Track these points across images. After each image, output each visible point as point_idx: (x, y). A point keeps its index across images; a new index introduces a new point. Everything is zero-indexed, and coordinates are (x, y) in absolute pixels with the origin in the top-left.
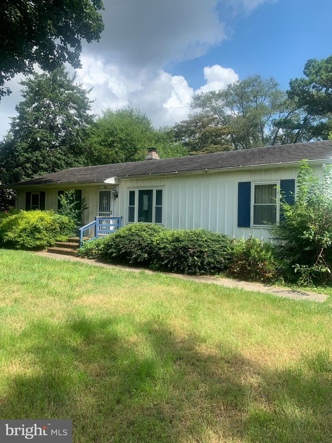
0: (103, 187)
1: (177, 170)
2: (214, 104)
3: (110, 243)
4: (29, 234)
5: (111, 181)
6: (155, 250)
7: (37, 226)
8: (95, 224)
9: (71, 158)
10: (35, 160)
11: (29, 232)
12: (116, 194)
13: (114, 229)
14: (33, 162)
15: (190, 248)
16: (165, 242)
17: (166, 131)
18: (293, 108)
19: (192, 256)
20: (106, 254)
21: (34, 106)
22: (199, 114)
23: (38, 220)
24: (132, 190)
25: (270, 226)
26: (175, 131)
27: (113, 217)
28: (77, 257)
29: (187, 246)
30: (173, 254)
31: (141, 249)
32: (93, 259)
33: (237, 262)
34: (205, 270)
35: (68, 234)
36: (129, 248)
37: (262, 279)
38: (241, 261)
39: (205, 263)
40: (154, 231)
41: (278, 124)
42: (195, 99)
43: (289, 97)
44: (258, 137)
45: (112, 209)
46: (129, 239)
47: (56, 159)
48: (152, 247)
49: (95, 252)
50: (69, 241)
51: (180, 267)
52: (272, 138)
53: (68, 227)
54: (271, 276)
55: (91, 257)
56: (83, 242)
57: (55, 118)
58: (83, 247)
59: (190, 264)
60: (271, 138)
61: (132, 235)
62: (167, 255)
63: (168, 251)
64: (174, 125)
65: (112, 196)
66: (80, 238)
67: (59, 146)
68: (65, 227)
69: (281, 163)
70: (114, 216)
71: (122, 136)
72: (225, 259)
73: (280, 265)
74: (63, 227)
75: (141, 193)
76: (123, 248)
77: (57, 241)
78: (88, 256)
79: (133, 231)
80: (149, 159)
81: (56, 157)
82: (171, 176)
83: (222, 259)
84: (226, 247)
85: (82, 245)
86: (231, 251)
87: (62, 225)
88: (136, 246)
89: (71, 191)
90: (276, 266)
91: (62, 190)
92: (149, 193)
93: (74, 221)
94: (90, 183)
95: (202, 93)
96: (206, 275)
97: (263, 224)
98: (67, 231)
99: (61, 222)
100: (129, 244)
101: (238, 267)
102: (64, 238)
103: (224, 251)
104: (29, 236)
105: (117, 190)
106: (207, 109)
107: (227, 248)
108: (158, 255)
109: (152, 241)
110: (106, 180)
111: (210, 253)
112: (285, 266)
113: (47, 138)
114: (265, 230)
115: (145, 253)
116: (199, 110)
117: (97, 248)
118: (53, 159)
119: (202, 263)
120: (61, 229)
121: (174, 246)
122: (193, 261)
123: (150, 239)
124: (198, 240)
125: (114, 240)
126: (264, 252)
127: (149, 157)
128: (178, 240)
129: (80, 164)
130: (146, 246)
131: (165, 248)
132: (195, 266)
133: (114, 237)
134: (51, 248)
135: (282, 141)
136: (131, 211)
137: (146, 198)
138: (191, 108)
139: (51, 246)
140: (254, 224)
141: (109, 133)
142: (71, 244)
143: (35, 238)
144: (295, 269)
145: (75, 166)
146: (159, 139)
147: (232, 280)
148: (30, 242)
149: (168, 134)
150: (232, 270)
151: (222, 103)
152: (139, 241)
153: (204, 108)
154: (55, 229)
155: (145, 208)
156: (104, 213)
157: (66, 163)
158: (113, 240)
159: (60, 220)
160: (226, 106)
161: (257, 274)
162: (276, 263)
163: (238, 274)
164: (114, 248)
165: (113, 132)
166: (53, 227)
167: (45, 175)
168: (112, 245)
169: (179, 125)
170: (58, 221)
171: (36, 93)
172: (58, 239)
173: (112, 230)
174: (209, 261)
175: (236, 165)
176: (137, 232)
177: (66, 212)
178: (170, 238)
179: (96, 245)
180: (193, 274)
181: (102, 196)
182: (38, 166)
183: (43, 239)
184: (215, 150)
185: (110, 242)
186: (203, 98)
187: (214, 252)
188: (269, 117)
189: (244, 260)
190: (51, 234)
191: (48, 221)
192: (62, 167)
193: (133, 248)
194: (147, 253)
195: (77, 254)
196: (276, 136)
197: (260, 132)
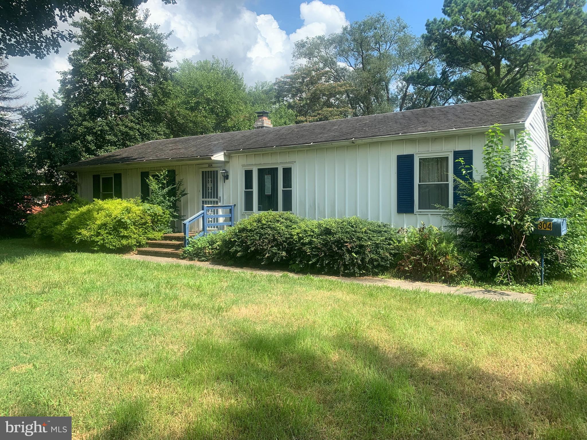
0: (207, 166)
1: (312, 141)
2: (323, 53)
3: (232, 240)
4: (111, 230)
5: (219, 157)
6: (297, 246)
7: (123, 220)
8: (203, 214)
9: (148, 128)
10: (99, 130)
11: (110, 228)
12: (226, 175)
13: (225, 221)
14: (96, 133)
15: (347, 242)
16: (310, 235)
17: (265, 88)
18: (427, 58)
19: (349, 252)
20: (227, 253)
21: (92, 55)
22: (304, 67)
23: (124, 212)
24: (248, 168)
25: (444, 210)
26: (275, 89)
27: (223, 205)
28: (182, 259)
29: (342, 239)
30: (323, 251)
31: (277, 245)
32: (206, 261)
33: (408, 257)
34: (367, 270)
35: (163, 230)
36: (260, 245)
37: (443, 278)
38: (413, 256)
39: (367, 260)
40: (291, 221)
41: (410, 80)
42: (298, 47)
43: (426, 43)
44: (382, 96)
45: (220, 194)
46: (258, 233)
47: (127, 130)
48: (292, 242)
49: (209, 252)
50: (166, 238)
51: (333, 267)
52: (399, 97)
53: (162, 220)
54: (455, 273)
55: (203, 258)
56: (190, 239)
57: (121, 72)
58: (190, 245)
59: (347, 263)
60: (397, 97)
61: (262, 228)
62: (314, 252)
63: (316, 247)
64: (274, 81)
65: (220, 176)
66: (185, 234)
67: (130, 111)
68: (158, 220)
69: (454, 129)
70: (223, 203)
71: (211, 95)
72: (391, 254)
73: (465, 260)
74: (156, 220)
75: (262, 172)
76: (251, 244)
77: (148, 239)
78: (199, 258)
79: (264, 222)
80: (260, 127)
81: (126, 127)
82: (304, 149)
83: (388, 255)
84: (390, 239)
85: (188, 243)
86: (397, 244)
87: (155, 218)
88: (269, 241)
89: (164, 171)
90: (460, 260)
91: (147, 170)
92: (273, 172)
93: (170, 212)
94: (190, 160)
95: (308, 38)
96: (367, 276)
97: (435, 208)
98: (161, 226)
99: (153, 214)
100: (260, 240)
101: (411, 265)
102: (158, 235)
103: (389, 244)
104: (110, 234)
105: (227, 169)
106: (315, 59)
107: (393, 241)
108: (301, 253)
109: (291, 235)
110: (214, 156)
111: (373, 248)
112: (471, 260)
113: (114, 100)
114: (437, 216)
115: (282, 251)
116: (304, 62)
117: (210, 247)
118: (123, 128)
119: (363, 260)
120: (152, 222)
121: (324, 240)
122: (350, 258)
123: (288, 232)
124: (355, 231)
125: (238, 235)
126: (444, 244)
127: (259, 124)
128: (328, 232)
129: (160, 135)
130: (284, 241)
131: (310, 243)
132: (354, 265)
133: (237, 231)
134: (143, 249)
135: (412, 102)
136: (248, 196)
137: (268, 179)
138: (294, 59)
139: (140, 246)
140: (419, 209)
141: (191, 92)
142: (168, 242)
143: (120, 236)
144: (494, 263)
145: (154, 138)
146: (256, 100)
147: (403, 281)
148: (113, 241)
149: (267, 92)
150: (402, 268)
151: (333, 52)
152: (273, 235)
153: (312, 59)
154: (145, 224)
155: (268, 191)
156: (210, 200)
157: (141, 134)
158: (236, 234)
159: (152, 211)
160: (340, 56)
161: (436, 271)
162: (460, 257)
163: (411, 273)
164: (238, 245)
165: (197, 90)
166: (143, 221)
167: (114, 151)
168: (235, 241)
169: (281, 81)
170: (149, 212)
171: (93, 38)
172: (150, 236)
173: (222, 222)
174: (372, 258)
175: (394, 133)
176: (269, 223)
177: (159, 200)
178: (316, 230)
179: (208, 242)
180: (351, 275)
181: (206, 178)
182: (104, 139)
183: (131, 237)
184: (330, 114)
185: (233, 238)
186: (309, 45)
187: (377, 246)
188: (396, 70)
189: (418, 254)
190: (141, 230)
191: (137, 212)
192: (135, 140)
193: (265, 245)
194: (285, 251)
195: (183, 255)
196: (405, 95)
197: (384, 90)
